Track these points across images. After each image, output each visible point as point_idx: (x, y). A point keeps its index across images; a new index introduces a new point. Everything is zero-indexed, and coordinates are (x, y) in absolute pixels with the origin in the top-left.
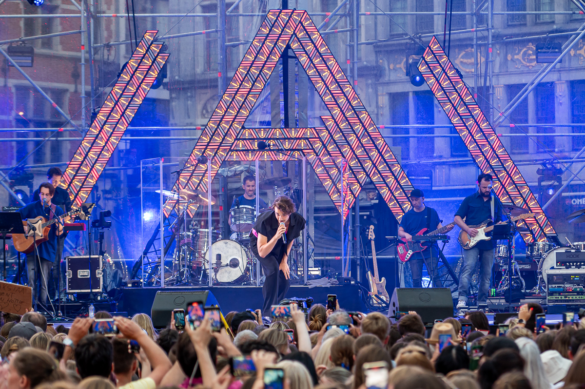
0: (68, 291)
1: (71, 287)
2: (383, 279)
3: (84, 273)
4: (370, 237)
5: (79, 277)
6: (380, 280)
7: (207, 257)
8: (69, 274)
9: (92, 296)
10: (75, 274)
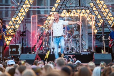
0: (9, 55)
1: (10, 54)
2: (107, 52)
3: (14, 50)
4: (103, 40)
5: (13, 51)
6: (106, 53)
7: (51, 45)
8: (10, 50)
9: (16, 56)
10: (12, 50)
